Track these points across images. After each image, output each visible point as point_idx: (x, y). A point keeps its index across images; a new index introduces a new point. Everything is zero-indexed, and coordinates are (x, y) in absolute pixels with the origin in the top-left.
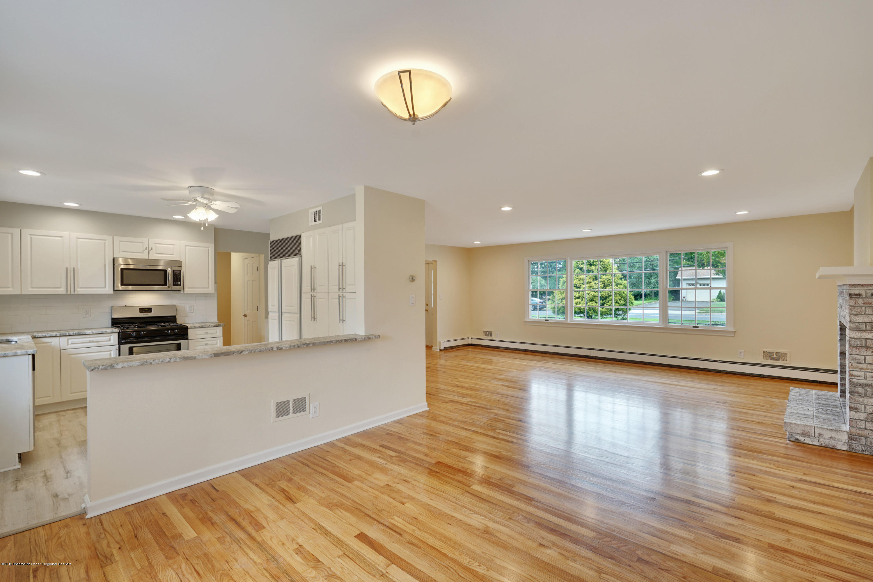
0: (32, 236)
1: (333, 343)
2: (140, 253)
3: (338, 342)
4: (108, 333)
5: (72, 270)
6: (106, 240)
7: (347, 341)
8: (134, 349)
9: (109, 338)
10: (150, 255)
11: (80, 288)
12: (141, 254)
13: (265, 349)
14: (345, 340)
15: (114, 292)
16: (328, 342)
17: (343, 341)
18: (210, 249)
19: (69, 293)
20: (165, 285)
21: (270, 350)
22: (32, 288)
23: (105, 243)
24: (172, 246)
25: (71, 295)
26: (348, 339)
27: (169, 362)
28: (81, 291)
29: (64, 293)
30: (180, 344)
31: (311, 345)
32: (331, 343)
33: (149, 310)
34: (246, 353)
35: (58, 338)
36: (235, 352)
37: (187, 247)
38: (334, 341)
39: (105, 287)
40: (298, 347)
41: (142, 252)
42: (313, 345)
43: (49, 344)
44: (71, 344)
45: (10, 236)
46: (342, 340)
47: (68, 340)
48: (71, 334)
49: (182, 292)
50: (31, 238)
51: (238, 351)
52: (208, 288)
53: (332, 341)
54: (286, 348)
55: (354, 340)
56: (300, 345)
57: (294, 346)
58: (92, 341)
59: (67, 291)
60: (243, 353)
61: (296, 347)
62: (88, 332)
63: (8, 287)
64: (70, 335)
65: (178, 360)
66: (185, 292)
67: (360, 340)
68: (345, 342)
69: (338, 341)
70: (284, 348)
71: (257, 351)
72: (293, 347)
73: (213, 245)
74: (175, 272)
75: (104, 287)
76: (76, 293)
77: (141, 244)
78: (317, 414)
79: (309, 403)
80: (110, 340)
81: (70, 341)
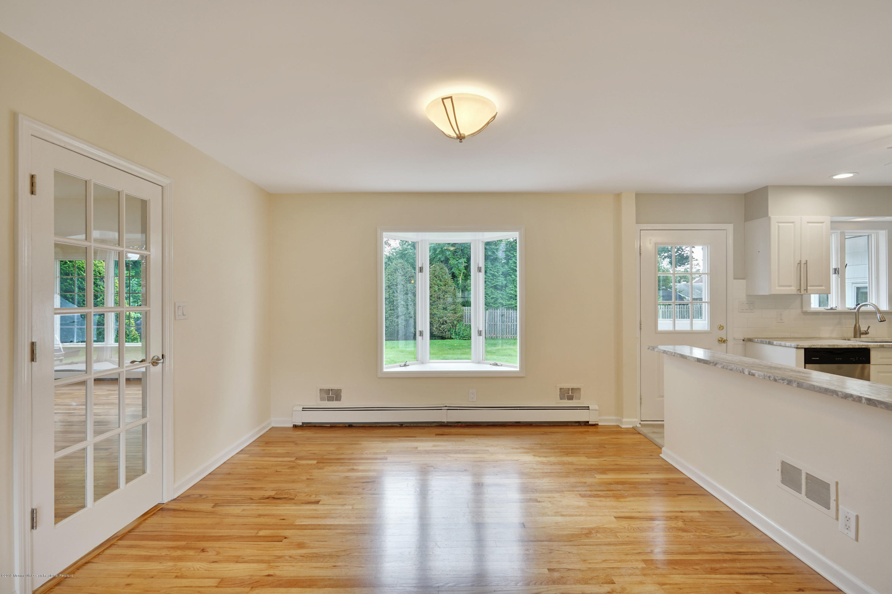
1: (837, 395)
3: (850, 399)
13: (737, 369)
17: (864, 401)
21: (741, 372)
27: (674, 356)
31: (795, 385)
32: (835, 396)
36: (711, 363)
40: (775, 380)
51: (713, 363)
56: (777, 379)
57: (769, 377)
60: (717, 366)
61: (771, 379)
65: (678, 356)
70: (756, 375)
78: (852, 534)
79: (837, 500)
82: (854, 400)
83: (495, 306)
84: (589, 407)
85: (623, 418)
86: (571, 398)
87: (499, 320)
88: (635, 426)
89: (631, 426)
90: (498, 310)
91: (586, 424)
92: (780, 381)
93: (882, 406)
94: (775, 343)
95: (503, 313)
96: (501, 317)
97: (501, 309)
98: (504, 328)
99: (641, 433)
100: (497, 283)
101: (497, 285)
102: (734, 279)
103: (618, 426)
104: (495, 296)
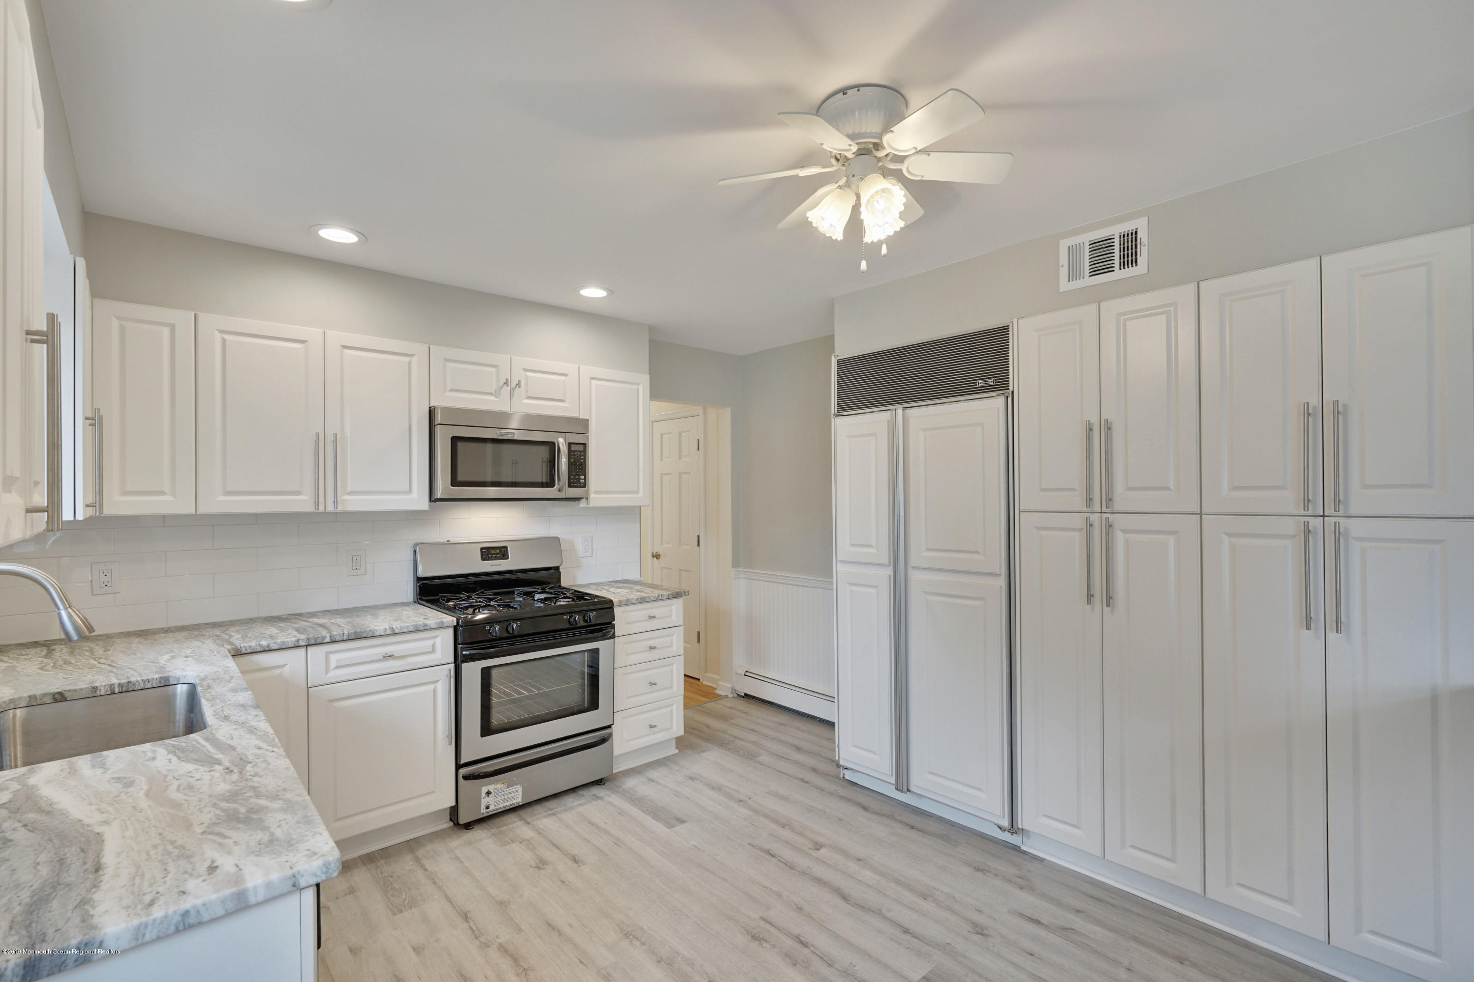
0: (227, 337)
2: (490, 394)
4: (431, 629)
5: (330, 439)
6: (412, 356)
8: (494, 673)
9: (430, 642)
10: (513, 400)
11: (349, 494)
12: (492, 398)
15: (430, 506)
18: (641, 387)
19: (321, 508)
20: (550, 484)
22: (228, 493)
23: (410, 362)
24: (563, 378)
25: (325, 513)
28: (353, 503)
29: (310, 508)
30: (598, 649)
33: (501, 552)
35: (302, 651)
37: (594, 382)
39: (410, 491)
41: (497, 394)
43: (278, 671)
44: (337, 667)
45: (166, 331)
47: (328, 654)
48: (338, 638)
49: (583, 503)
50: (224, 341)
52: (637, 492)
58: (389, 657)
59: (317, 503)
62: (379, 628)
63: (163, 493)
64: (333, 642)
66: (591, 504)
73: (646, 378)
74: (574, 448)
75: (407, 489)
76: (340, 509)
77: (493, 370)
80: (433, 651)
81: (333, 658)
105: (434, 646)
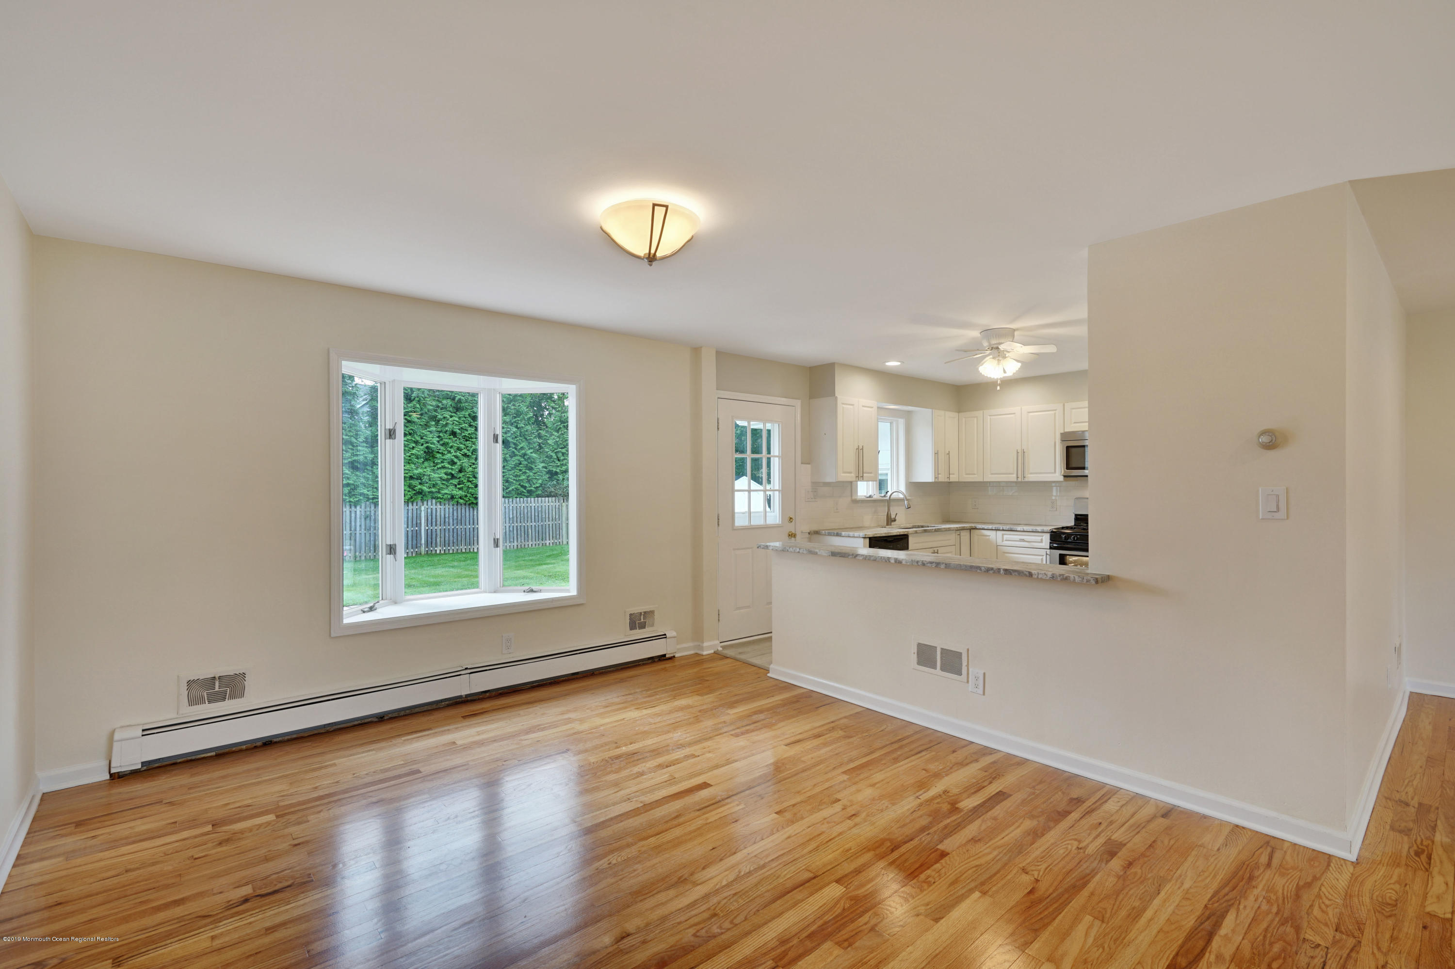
0: (991, 417)
1: (981, 570)
3: (991, 572)
4: (1038, 532)
5: (1022, 452)
6: (1056, 410)
7: (1011, 574)
8: (1066, 558)
9: (1040, 538)
11: (1031, 473)
14: (1006, 570)
15: (1064, 480)
16: (971, 567)
17: (1002, 571)
19: (1019, 480)
22: (992, 474)
23: (1055, 414)
25: (1021, 482)
26: (1012, 570)
28: (1031, 478)
29: (1015, 480)
31: (943, 566)
34: (861, 558)
35: (995, 532)
36: (851, 555)
38: (983, 568)
39: (1055, 472)
42: (946, 568)
43: (988, 537)
44: (1006, 541)
45: (976, 419)
46: (999, 569)
47: (1003, 535)
48: (1005, 529)
50: (991, 419)
51: (853, 555)
53: (979, 568)
54: (906, 562)
55: (1026, 575)
56: (925, 563)
57: (917, 562)
58: (1023, 540)
59: (1018, 477)
60: (858, 558)
61: (919, 564)
62: (1019, 528)
63: (974, 474)
64: (1003, 530)
67: (1040, 576)
68: (1005, 574)
69: (992, 569)
71: (872, 558)
72: (916, 564)
75: (1053, 471)
76: (1026, 480)
78: (980, 691)
79: (968, 666)
80: (1041, 541)
81: (1005, 537)
82: (994, 572)
83: (351, 500)
84: (665, 635)
85: (703, 643)
86: (643, 626)
87: (360, 526)
88: (716, 650)
89: (712, 651)
90: (358, 507)
91: (662, 658)
92: (928, 565)
93: (1016, 573)
94: (843, 533)
95: (368, 513)
96: (363, 520)
97: (363, 505)
98: (370, 541)
99: (728, 656)
100: (355, 458)
101: (355, 461)
102: (802, 463)
103: (697, 654)
104: (351, 482)
105: (1042, 540)
